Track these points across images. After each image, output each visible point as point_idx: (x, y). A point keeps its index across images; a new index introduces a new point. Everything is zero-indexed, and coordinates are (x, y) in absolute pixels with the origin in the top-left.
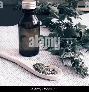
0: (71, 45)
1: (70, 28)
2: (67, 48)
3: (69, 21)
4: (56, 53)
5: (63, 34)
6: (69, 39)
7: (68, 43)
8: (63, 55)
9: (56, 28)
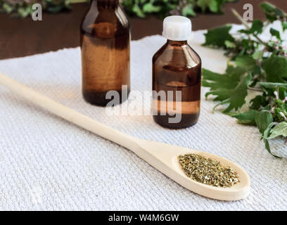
0: (284, 101)
1: (279, 56)
2: (276, 110)
3: (274, 39)
4: (248, 121)
5: (263, 71)
6: (278, 86)
7: (277, 97)
8: (268, 129)
9: (242, 52)
